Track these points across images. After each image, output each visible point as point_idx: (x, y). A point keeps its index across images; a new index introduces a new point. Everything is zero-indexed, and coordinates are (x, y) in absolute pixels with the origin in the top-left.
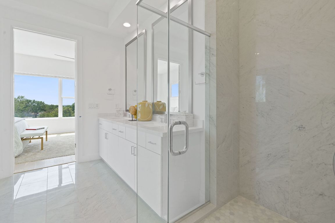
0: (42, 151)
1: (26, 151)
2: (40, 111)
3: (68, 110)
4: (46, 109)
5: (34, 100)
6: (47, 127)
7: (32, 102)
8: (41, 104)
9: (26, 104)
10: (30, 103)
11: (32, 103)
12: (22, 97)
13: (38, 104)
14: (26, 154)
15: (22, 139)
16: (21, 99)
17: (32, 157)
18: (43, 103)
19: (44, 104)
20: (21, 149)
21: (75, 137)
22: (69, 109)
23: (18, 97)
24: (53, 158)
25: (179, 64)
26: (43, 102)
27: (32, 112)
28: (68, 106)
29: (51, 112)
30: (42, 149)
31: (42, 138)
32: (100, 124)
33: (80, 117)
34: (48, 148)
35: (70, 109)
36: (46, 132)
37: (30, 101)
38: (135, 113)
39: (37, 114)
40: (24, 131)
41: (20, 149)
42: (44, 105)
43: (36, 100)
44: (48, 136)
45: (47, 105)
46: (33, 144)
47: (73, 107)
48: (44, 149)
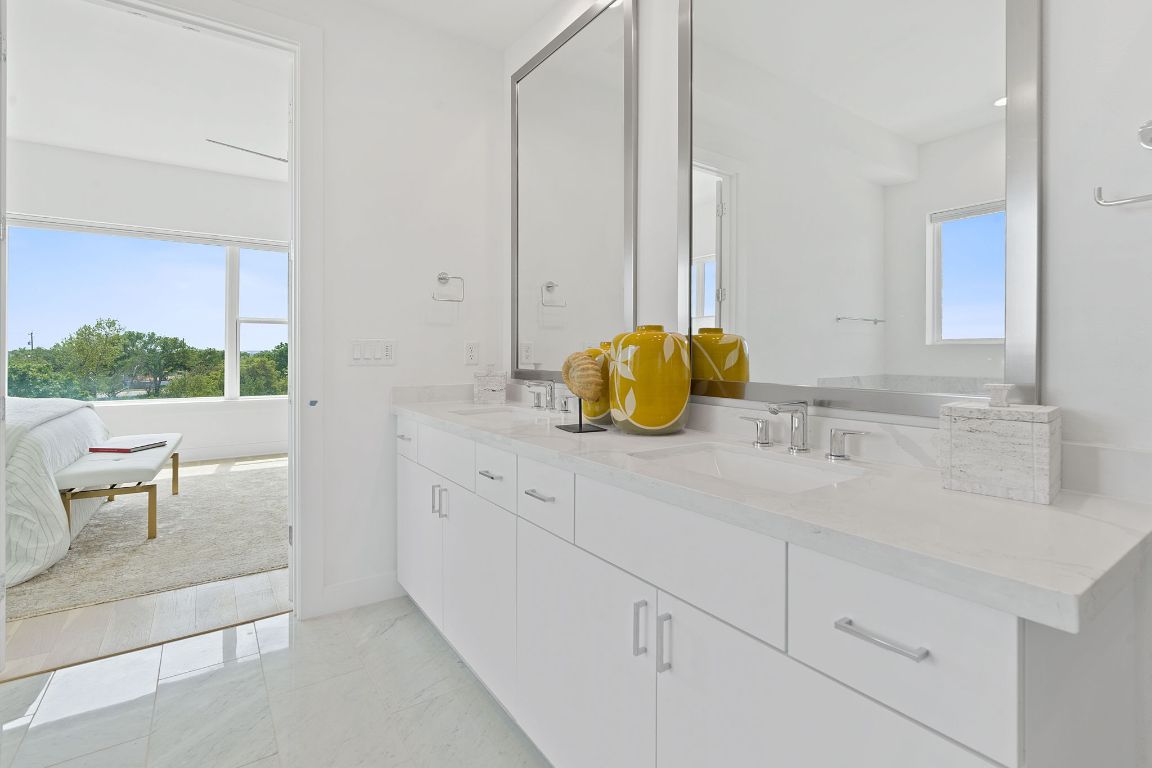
0: (151, 544)
1: (84, 545)
2: (171, 371)
3: (263, 366)
4: (189, 363)
5: (153, 334)
6: (177, 436)
7: (146, 339)
8: (175, 348)
9: (125, 346)
10: (139, 344)
11: (146, 344)
12: (112, 324)
13: (163, 348)
14: (81, 562)
15: (67, 495)
16: (107, 329)
17: (103, 576)
18: (182, 344)
19: (185, 344)
20: (57, 542)
21: (286, 476)
22: (264, 362)
23: (99, 325)
24: (192, 584)
25: (719, 173)
26: (181, 339)
27: (146, 375)
28: (261, 355)
29: (208, 375)
30: (152, 535)
31: (152, 489)
32: (402, 437)
33: (313, 403)
34: (180, 528)
35: (270, 364)
36: (175, 457)
37: (139, 336)
38: (604, 391)
39: (161, 380)
40: (82, 455)
41: (51, 544)
42: (185, 352)
43: (157, 335)
44: (183, 472)
45: (193, 351)
46: (118, 510)
47: (281, 357)
48: (160, 536)
